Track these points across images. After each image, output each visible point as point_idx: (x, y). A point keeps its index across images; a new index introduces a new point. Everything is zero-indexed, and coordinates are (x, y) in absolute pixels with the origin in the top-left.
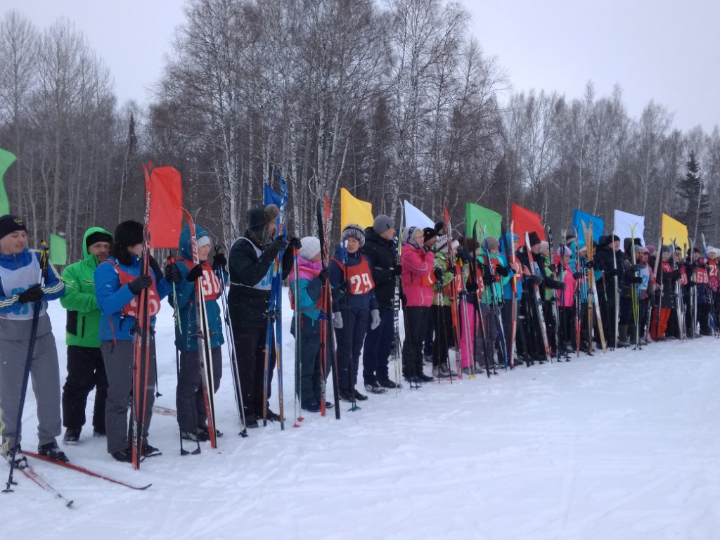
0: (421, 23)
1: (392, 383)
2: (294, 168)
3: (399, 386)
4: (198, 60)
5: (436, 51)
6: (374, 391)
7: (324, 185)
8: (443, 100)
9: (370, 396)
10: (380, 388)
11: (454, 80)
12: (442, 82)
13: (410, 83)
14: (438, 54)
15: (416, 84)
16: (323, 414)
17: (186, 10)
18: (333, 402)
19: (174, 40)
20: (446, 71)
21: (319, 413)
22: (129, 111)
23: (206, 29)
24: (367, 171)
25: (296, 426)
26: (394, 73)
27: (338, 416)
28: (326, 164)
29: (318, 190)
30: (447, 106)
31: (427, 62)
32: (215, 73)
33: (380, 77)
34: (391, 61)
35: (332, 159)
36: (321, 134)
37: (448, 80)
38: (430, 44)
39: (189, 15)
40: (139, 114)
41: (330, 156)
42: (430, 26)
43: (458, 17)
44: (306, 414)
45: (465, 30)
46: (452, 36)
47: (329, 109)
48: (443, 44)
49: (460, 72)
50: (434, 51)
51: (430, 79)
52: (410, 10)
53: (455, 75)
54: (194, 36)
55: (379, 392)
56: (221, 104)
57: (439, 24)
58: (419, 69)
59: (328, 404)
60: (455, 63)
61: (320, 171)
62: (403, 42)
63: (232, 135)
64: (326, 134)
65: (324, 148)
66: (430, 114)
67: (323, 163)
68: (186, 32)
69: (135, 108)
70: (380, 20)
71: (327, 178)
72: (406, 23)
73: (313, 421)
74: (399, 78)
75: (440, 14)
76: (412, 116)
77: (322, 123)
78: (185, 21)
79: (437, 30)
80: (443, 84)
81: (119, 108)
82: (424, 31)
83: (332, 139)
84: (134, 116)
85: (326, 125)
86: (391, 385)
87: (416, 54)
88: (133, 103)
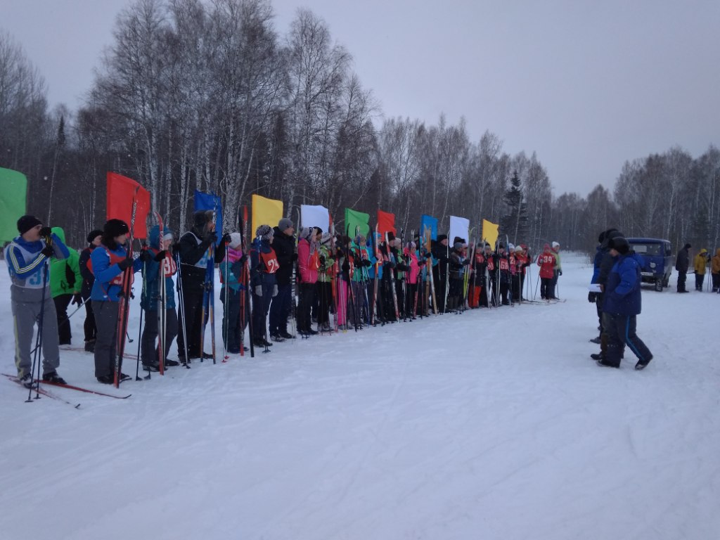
0: (313, 60)
1: (289, 335)
2: (208, 170)
3: (294, 337)
4: (124, 75)
5: (325, 84)
6: (277, 341)
7: (233, 185)
8: (330, 122)
9: (275, 343)
10: (281, 338)
11: (338, 107)
12: (329, 107)
13: (304, 107)
14: (326, 86)
15: (309, 108)
16: (242, 355)
17: (114, 33)
18: (249, 347)
19: (103, 56)
20: (332, 99)
21: (239, 354)
22: (59, 113)
23: (132, 50)
24: (268, 174)
25: (224, 361)
26: (292, 98)
27: (253, 356)
28: (234, 168)
29: (227, 189)
30: (333, 127)
31: (318, 91)
32: (139, 87)
33: (280, 100)
34: (289, 88)
35: (240, 164)
36: (231, 143)
37: (334, 106)
38: (320, 77)
39: (117, 37)
40: (68, 116)
41: (238, 162)
42: (320, 63)
43: (342, 57)
44: (230, 355)
45: (348, 68)
46: (338, 72)
47: (237, 123)
48: (330, 78)
49: (344, 101)
50: (323, 83)
51: (320, 105)
52: (305, 49)
53: (339, 103)
54: (120, 55)
55: (280, 341)
56: (144, 113)
57: (328, 62)
58: (312, 97)
59: (245, 349)
60: (339, 93)
61: (230, 174)
62: (300, 73)
63: (154, 140)
64: (235, 144)
65: (233, 156)
66: (320, 133)
67: (232, 168)
68: (115, 51)
69: (65, 111)
70: (280, 53)
71: (235, 180)
72: (301, 59)
73: (235, 359)
74: (295, 102)
75: (328, 55)
76: (305, 134)
77: (231, 135)
78: (113, 42)
79: (325, 66)
80: (330, 110)
81: (51, 110)
82: (316, 66)
83: (240, 147)
84: (64, 117)
85: (235, 137)
86: (289, 336)
87: (309, 84)
88: (63, 107)
